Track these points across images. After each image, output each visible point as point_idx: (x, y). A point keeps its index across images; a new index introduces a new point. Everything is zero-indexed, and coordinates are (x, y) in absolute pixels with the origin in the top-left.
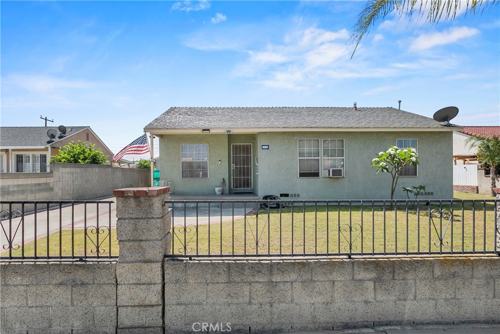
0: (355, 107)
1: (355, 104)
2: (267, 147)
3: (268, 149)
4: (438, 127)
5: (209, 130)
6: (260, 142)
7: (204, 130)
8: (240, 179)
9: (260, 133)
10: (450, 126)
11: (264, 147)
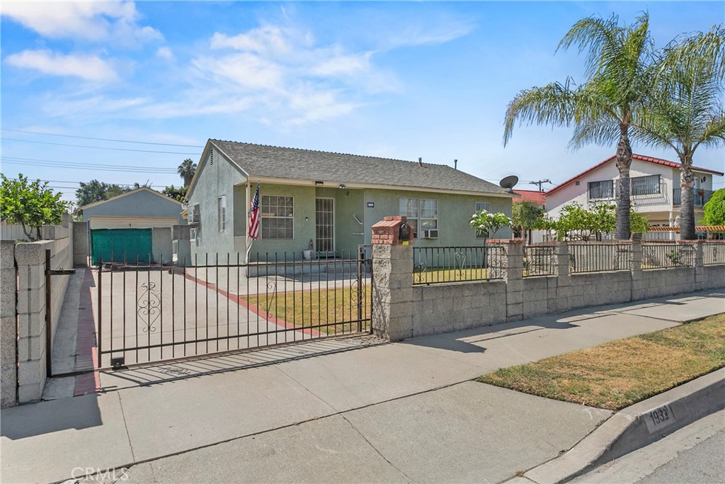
0: (421, 163)
1: (420, 159)
2: (372, 205)
3: (373, 207)
4: (504, 192)
5: (322, 183)
6: (367, 198)
7: (316, 182)
8: (321, 240)
9: (365, 189)
10: (511, 192)
11: (369, 205)
